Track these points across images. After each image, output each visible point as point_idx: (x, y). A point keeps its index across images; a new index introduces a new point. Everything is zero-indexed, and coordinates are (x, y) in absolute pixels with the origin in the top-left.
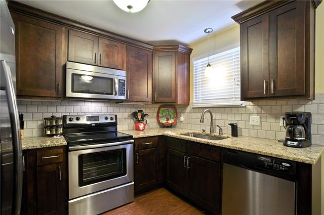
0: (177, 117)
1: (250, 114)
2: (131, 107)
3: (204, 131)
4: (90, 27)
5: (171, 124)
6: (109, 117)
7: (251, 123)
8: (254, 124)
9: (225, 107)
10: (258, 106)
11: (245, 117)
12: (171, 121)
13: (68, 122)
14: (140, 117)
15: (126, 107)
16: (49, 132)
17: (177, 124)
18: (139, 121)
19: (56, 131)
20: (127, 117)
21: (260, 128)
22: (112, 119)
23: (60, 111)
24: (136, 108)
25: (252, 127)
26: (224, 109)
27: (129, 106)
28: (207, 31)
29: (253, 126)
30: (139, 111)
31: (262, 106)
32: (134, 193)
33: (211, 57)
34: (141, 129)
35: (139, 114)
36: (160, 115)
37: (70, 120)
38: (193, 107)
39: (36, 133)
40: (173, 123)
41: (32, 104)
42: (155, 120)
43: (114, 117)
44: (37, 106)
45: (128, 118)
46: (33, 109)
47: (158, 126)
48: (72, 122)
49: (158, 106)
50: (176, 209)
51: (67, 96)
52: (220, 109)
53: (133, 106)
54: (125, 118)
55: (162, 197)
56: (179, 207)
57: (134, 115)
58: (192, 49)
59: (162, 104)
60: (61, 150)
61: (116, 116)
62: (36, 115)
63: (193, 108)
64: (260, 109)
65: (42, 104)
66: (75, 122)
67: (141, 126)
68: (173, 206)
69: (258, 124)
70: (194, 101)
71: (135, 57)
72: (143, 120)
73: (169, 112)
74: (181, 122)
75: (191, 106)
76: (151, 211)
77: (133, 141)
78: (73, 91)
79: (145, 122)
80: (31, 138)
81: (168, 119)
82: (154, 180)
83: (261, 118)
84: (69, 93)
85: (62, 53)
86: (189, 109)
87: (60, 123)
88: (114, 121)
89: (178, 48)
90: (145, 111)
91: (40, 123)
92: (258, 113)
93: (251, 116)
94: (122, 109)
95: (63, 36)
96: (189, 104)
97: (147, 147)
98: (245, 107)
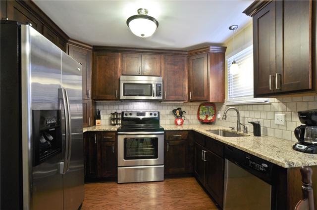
0: (215, 114)
1: (275, 112)
2: (172, 106)
3: (233, 128)
4: (136, 48)
5: (210, 121)
6: (153, 114)
7: (276, 122)
8: (279, 123)
9: (252, 105)
10: (283, 102)
11: (270, 116)
12: (210, 118)
13: (125, 116)
14: (178, 114)
15: (168, 105)
16: (113, 123)
17: (216, 121)
18: (178, 118)
19: (117, 121)
20: (169, 113)
21: (285, 128)
22: (155, 115)
23: (120, 109)
24: (177, 106)
25: (276, 127)
26: (251, 106)
27: (170, 105)
28: (232, 28)
29: (278, 125)
30: (178, 109)
31: (287, 103)
32: (164, 175)
33: (236, 56)
34: (179, 124)
35: (177, 111)
36: (201, 112)
37: (126, 115)
38: (227, 104)
39: (107, 122)
40: (211, 120)
41: (106, 104)
42: (196, 117)
43: (157, 113)
44: (109, 105)
45: (170, 115)
46: (106, 107)
47: (199, 123)
48: (127, 117)
49: (199, 104)
50: (193, 196)
51: (121, 98)
52: (248, 106)
53: (175, 105)
54: (167, 115)
55: (190, 184)
56: (197, 194)
57: (174, 111)
58: (226, 47)
59: (202, 102)
60: (114, 134)
61: (159, 113)
62: (108, 111)
63: (227, 106)
64: (285, 106)
65: (111, 104)
66: (129, 116)
67: (179, 122)
68: (194, 192)
69: (283, 123)
70: (228, 99)
71: (171, 64)
72: (181, 116)
73: (208, 109)
74: (219, 119)
75: (226, 104)
76: (173, 191)
77: (163, 132)
78: (124, 95)
79: (183, 118)
80: (106, 125)
81: (207, 116)
82: (184, 169)
83: (285, 116)
84: (122, 97)
85: (119, 70)
86: (224, 107)
87: (120, 116)
88: (157, 116)
89: (209, 50)
90: (183, 109)
91: (110, 116)
92: (283, 111)
93: (276, 114)
94: (165, 107)
95: (119, 59)
96: (224, 102)
97: (177, 139)
98: (270, 104)
